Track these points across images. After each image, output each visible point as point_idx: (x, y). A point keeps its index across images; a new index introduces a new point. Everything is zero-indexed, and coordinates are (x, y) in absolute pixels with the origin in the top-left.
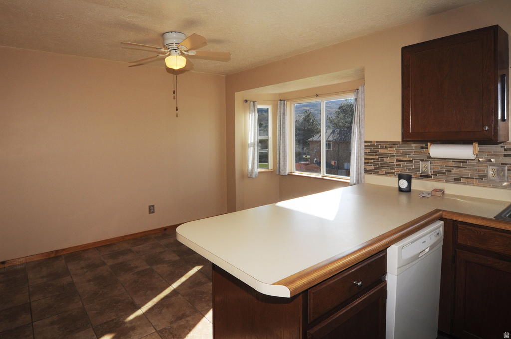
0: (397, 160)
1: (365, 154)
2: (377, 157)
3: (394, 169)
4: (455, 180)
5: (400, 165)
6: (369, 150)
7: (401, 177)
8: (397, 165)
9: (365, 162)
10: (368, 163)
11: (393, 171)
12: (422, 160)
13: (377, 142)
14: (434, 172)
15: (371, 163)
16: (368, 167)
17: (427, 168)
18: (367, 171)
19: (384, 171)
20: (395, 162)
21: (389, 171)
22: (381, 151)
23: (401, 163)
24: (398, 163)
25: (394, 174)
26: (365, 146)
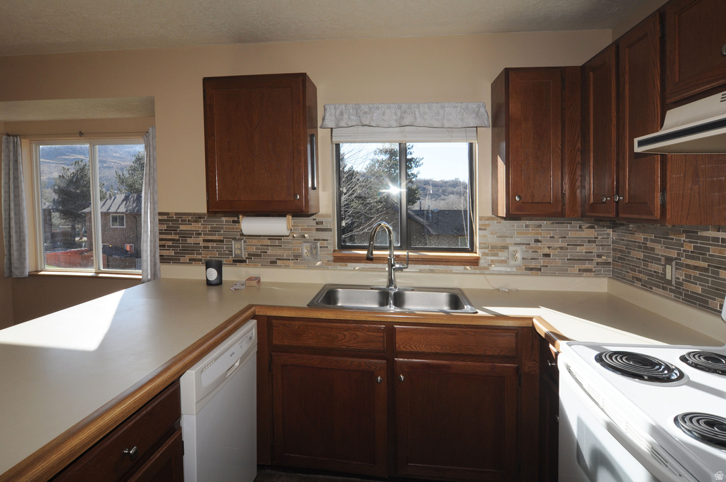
0: (204, 241)
1: (160, 233)
2: (177, 237)
3: (201, 254)
4: (272, 262)
5: (208, 247)
6: (165, 227)
7: (208, 265)
8: (205, 247)
9: (160, 246)
10: (164, 246)
11: (200, 257)
12: (235, 239)
13: (176, 214)
14: (249, 255)
15: (168, 246)
16: (165, 253)
17: (241, 249)
18: (164, 259)
19: (187, 257)
20: (202, 244)
21: (195, 256)
22: (183, 227)
23: (210, 244)
24: (206, 244)
25: (200, 260)
26: (160, 220)
